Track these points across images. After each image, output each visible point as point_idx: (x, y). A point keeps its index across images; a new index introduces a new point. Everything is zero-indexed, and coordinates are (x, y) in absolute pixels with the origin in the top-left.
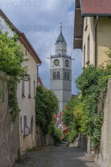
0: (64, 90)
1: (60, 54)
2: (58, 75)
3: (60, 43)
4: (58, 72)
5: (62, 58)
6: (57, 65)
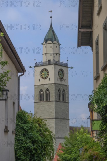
0: (56, 118)
1: (49, 61)
2: (47, 94)
3: (49, 42)
4: (47, 90)
5: (53, 66)
6: (46, 78)
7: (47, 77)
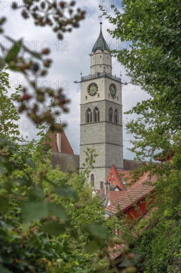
0: (107, 143)
2: (95, 115)
3: (99, 51)
4: (96, 108)
5: (103, 79)
6: (94, 95)
7: (96, 93)
